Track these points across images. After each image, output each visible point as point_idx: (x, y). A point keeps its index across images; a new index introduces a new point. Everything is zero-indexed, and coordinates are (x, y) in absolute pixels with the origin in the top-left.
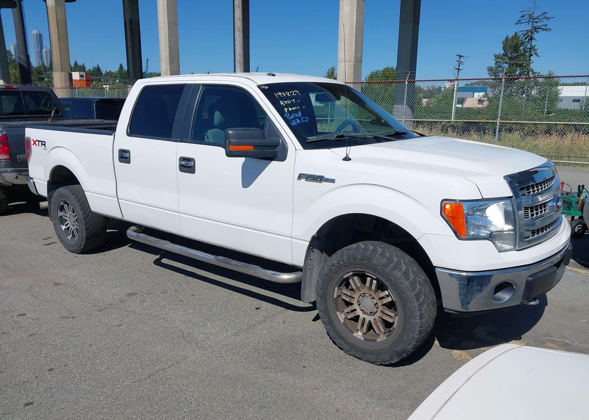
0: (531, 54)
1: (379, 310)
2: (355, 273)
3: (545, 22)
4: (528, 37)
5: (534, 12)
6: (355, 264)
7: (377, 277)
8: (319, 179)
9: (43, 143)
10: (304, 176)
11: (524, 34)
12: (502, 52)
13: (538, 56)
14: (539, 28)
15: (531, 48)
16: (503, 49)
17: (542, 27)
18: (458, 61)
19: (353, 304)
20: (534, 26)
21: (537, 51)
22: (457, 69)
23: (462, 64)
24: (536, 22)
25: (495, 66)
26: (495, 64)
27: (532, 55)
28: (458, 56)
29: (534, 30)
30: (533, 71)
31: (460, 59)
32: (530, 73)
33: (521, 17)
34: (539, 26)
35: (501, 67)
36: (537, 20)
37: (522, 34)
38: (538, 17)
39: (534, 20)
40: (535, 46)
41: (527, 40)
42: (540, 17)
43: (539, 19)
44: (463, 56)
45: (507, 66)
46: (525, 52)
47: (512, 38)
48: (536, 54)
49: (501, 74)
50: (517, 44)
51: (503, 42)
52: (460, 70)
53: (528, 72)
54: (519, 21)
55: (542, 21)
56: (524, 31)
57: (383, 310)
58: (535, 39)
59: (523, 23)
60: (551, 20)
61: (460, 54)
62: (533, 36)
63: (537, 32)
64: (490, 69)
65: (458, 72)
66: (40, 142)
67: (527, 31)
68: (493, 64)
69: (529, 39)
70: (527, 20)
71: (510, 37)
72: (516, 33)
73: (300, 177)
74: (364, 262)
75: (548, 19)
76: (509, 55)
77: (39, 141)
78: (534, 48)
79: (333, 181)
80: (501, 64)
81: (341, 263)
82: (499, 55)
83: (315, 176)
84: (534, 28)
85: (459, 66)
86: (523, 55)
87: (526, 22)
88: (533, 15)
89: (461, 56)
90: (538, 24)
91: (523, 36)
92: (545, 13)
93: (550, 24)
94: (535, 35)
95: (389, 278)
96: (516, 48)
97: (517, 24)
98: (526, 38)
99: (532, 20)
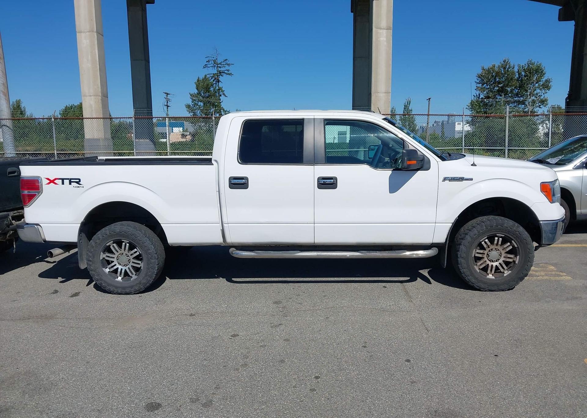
0: (220, 94)
1: (503, 256)
2: (488, 236)
3: (227, 67)
4: (215, 79)
5: (217, 59)
6: (492, 230)
7: (505, 235)
8: (462, 179)
9: (72, 180)
10: (448, 178)
11: (211, 76)
12: (196, 91)
13: (226, 96)
14: (223, 73)
15: (219, 90)
16: (196, 89)
17: (225, 72)
18: (166, 98)
19: (484, 258)
20: (219, 70)
21: (225, 92)
22: (166, 105)
23: (170, 101)
24: (220, 67)
25: (193, 103)
26: (192, 102)
27: (221, 96)
28: (165, 93)
29: (219, 74)
30: (224, 110)
31: (167, 96)
32: (222, 111)
33: (207, 62)
34: (223, 71)
35: (198, 105)
36: (221, 66)
37: (210, 77)
38: (221, 63)
39: (218, 65)
40: (222, 87)
41: (214, 82)
42: (222, 63)
43: (222, 65)
44: (169, 94)
45: (202, 104)
46: (216, 92)
47: (203, 79)
48: (224, 94)
49: (198, 112)
50: (208, 85)
51: (195, 83)
52: (169, 106)
53: (220, 110)
54: (205, 65)
55: (225, 67)
56: (211, 74)
57: (505, 255)
58: (221, 82)
59: (209, 67)
60: (231, 67)
61: (166, 92)
62: (219, 79)
63: (222, 76)
64: (188, 106)
65: (167, 108)
66: (65, 180)
67: (214, 74)
68: (190, 102)
69: (216, 81)
70: (212, 65)
71: (201, 78)
72: (206, 76)
73: (445, 179)
74: (499, 227)
75: (229, 65)
76: (203, 94)
77: (63, 180)
78: (222, 89)
79: (472, 179)
80: (197, 102)
81: (481, 231)
82: (194, 94)
83: (458, 178)
84: (219, 72)
85: (167, 103)
86: (214, 95)
87: (212, 67)
88: (216, 61)
89: (168, 94)
90: (222, 69)
91: (211, 78)
92: (226, 60)
93: (232, 69)
94: (221, 78)
95: (516, 233)
96: (207, 89)
97: (204, 68)
98: (214, 80)
99: (217, 65)
